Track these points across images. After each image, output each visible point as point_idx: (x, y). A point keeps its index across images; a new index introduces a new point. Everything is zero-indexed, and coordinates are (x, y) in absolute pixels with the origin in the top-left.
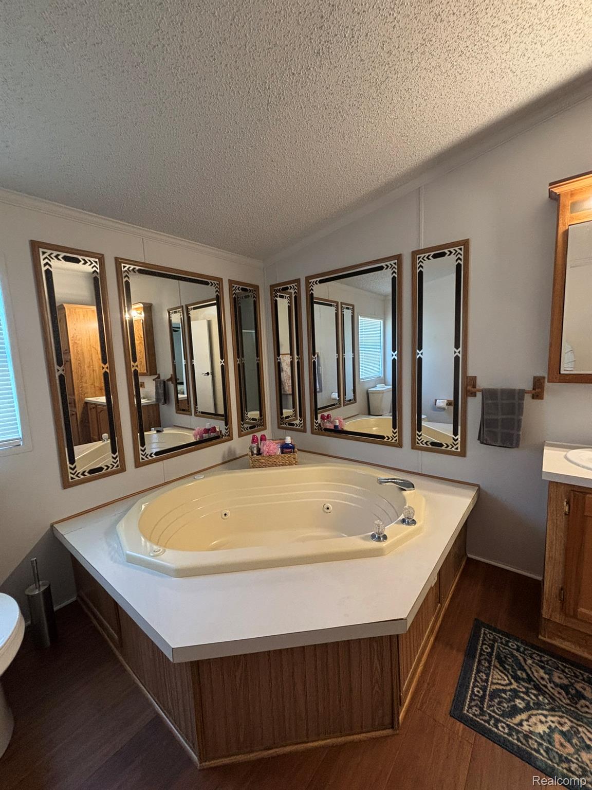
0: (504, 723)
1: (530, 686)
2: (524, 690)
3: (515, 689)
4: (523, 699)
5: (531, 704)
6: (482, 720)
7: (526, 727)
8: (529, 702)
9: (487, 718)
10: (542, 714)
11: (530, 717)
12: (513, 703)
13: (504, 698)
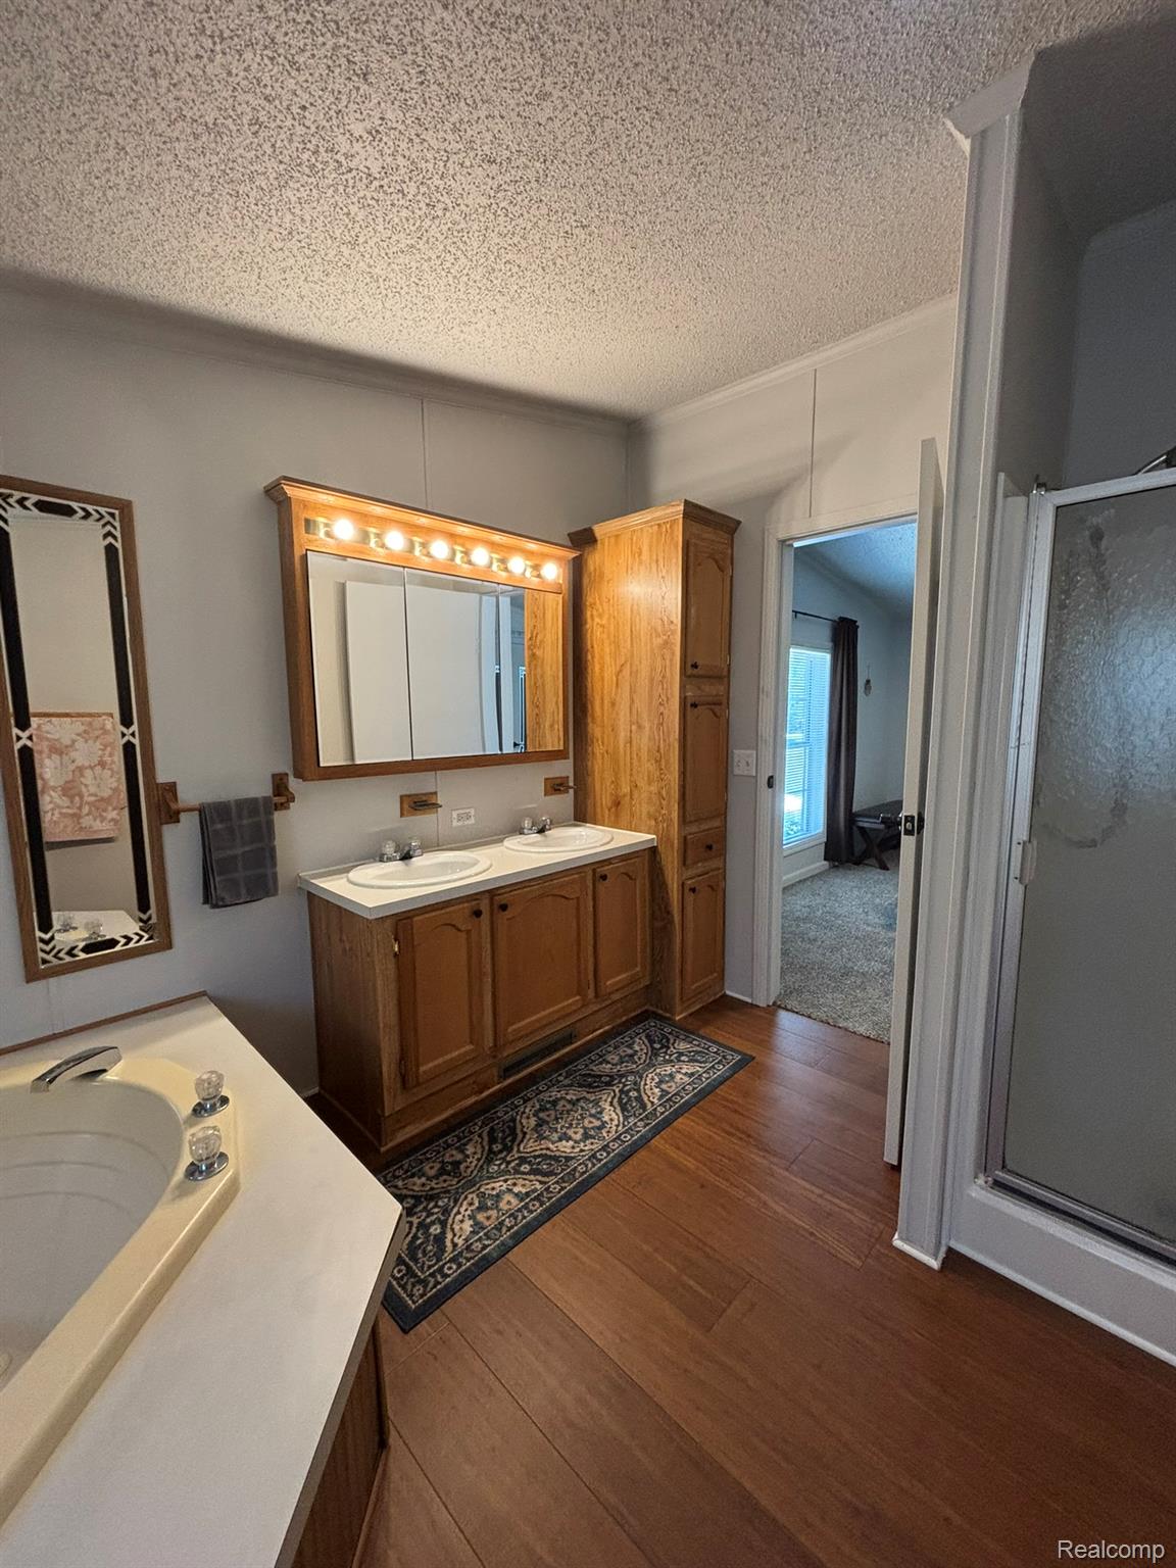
0: (446, 1263)
1: (425, 1204)
2: (424, 1214)
3: (419, 1223)
4: (433, 1223)
5: (442, 1218)
6: (432, 1289)
7: (460, 1242)
8: (438, 1219)
9: (432, 1280)
10: (455, 1215)
11: (453, 1230)
12: (432, 1237)
13: (422, 1244)
